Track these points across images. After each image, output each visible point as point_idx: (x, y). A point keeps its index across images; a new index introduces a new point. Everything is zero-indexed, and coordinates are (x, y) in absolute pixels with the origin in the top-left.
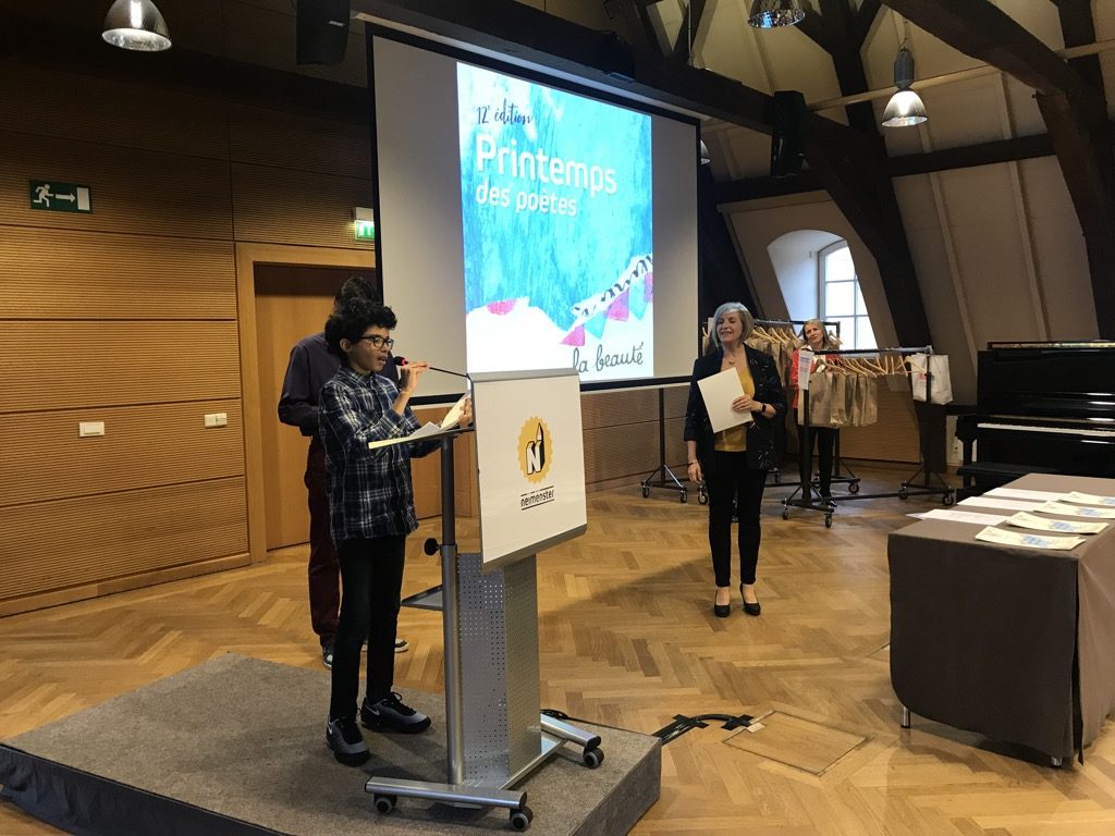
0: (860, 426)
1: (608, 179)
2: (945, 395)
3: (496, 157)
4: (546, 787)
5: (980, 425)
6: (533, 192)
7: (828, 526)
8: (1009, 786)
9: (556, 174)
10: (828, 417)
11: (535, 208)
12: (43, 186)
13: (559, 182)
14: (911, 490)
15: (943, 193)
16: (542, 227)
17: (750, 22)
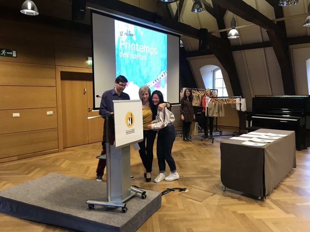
0: (222, 117)
1: (155, 51)
2: (244, 109)
3: (125, 45)
4: (131, 203)
5: (252, 117)
6: (135, 54)
7: (213, 143)
8: (247, 204)
9: (141, 49)
10: (213, 114)
11: (135, 58)
12: (3, 50)
13: (142, 51)
14: (236, 134)
15: (245, 56)
16: (137, 63)
17: (191, 11)
